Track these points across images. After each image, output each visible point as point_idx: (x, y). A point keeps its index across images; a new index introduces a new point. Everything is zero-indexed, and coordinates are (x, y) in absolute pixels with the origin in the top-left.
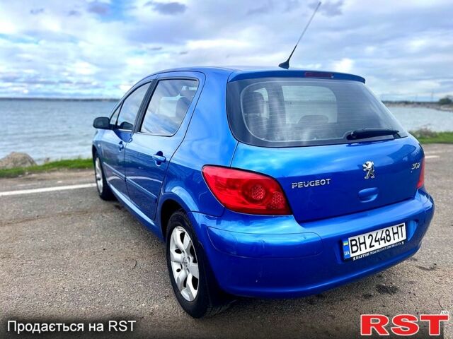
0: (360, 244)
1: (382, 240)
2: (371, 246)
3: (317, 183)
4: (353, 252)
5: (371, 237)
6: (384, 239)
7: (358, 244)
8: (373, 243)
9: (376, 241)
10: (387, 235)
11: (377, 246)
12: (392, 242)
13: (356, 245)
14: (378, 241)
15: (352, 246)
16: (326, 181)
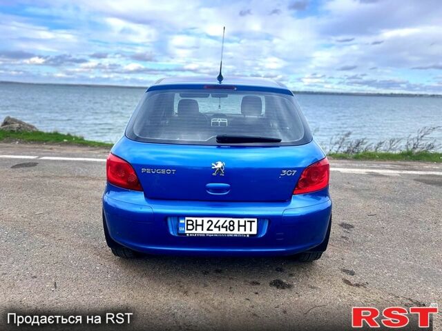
0: (197, 225)
1: (222, 227)
2: (208, 230)
3: (163, 171)
4: (187, 230)
5: (210, 223)
6: (226, 227)
7: (194, 225)
8: (212, 227)
9: (215, 227)
10: (230, 225)
11: (216, 231)
12: (236, 232)
13: (192, 225)
14: (219, 227)
15: (188, 225)
16: (172, 172)
